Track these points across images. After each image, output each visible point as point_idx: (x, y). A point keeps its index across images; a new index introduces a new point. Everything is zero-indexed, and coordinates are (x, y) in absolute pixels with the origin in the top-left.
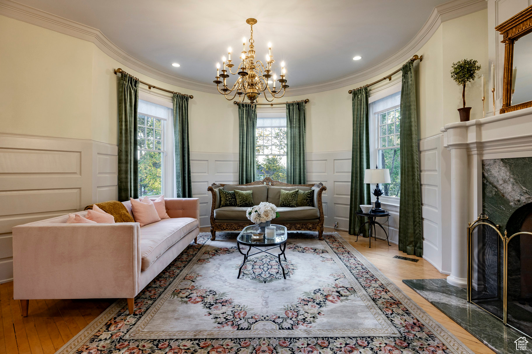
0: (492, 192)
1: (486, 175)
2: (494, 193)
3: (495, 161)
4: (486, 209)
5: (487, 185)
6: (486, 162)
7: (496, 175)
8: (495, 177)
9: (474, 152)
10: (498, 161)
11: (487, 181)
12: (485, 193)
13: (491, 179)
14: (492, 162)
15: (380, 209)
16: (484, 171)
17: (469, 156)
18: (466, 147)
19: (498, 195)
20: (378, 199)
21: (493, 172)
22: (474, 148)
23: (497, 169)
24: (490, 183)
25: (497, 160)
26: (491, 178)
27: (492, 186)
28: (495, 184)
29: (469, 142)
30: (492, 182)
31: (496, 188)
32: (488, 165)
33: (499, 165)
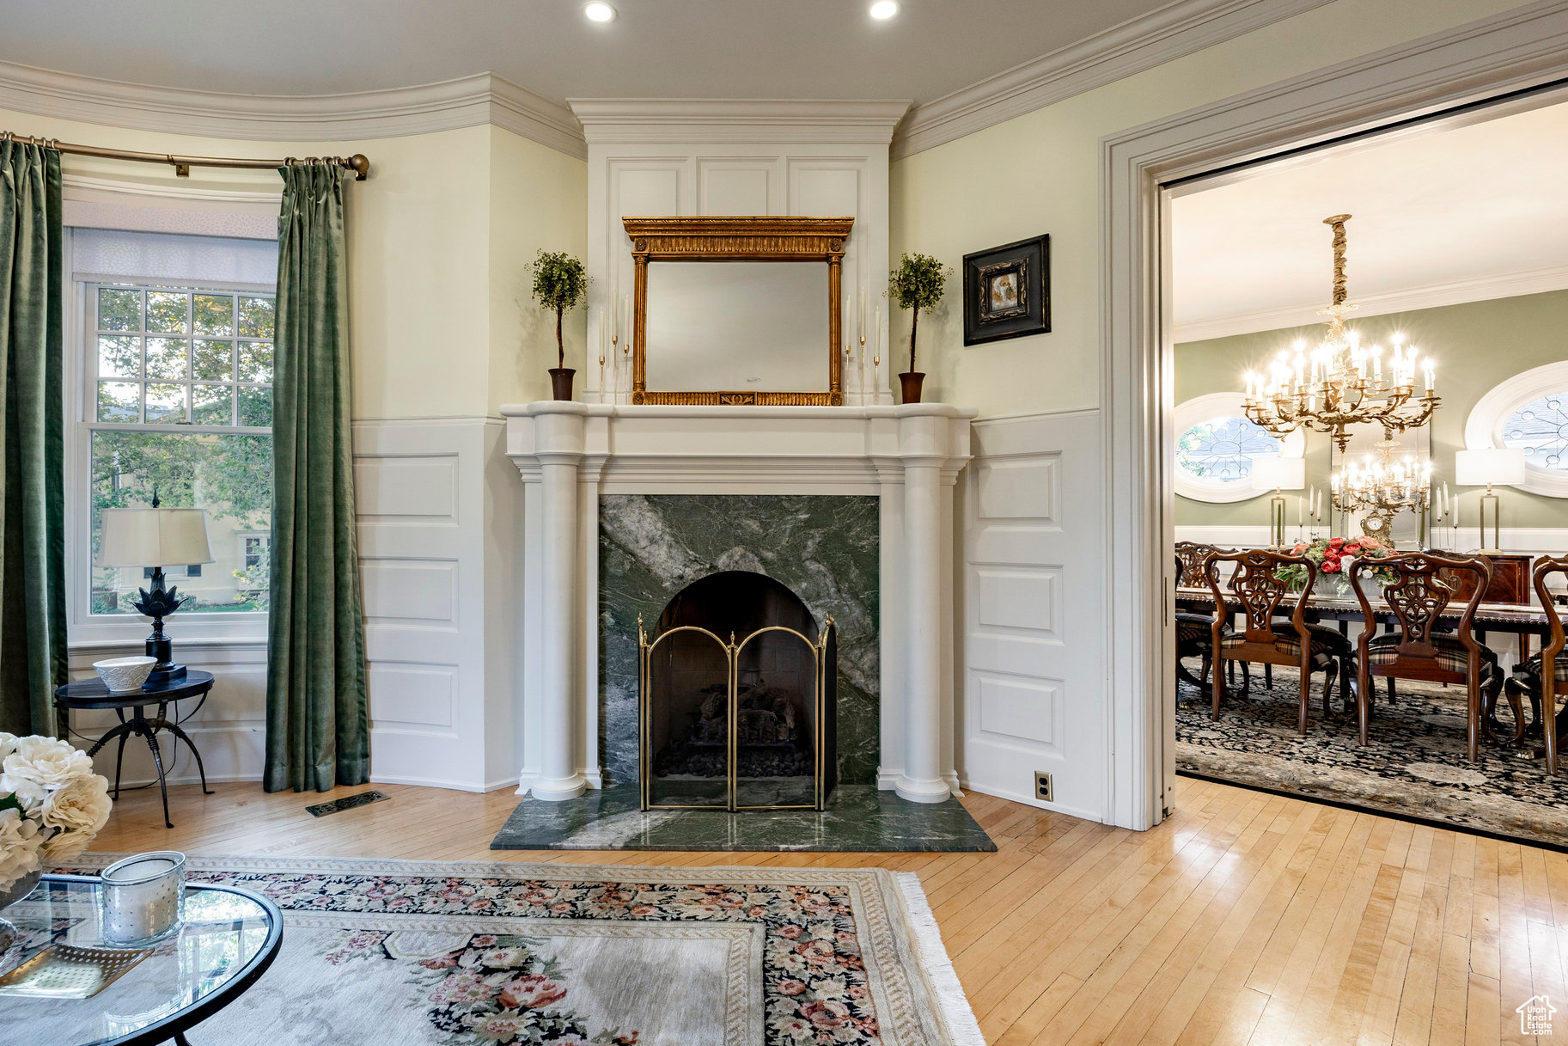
0: (623, 564)
1: (609, 528)
2: (628, 567)
3: (631, 498)
4: (608, 603)
5: (611, 550)
6: (608, 501)
7: (633, 528)
8: (630, 532)
9: (593, 475)
10: (638, 501)
11: (612, 542)
12: (605, 567)
13: (622, 537)
14: (623, 501)
15: (171, 664)
16: (602, 520)
17: (579, 483)
18: (580, 463)
19: (638, 569)
20: (158, 626)
21: (626, 521)
22: (596, 466)
23: (635, 517)
24: (619, 546)
25: (635, 498)
26: (620, 535)
27: (624, 551)
28: (631, 546)
29: (588, 452)
30: (623, 542)
31: (633, 555)
32: (614, 508)
33: (640, 508)
